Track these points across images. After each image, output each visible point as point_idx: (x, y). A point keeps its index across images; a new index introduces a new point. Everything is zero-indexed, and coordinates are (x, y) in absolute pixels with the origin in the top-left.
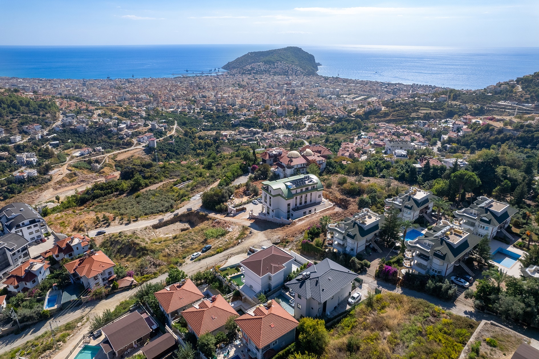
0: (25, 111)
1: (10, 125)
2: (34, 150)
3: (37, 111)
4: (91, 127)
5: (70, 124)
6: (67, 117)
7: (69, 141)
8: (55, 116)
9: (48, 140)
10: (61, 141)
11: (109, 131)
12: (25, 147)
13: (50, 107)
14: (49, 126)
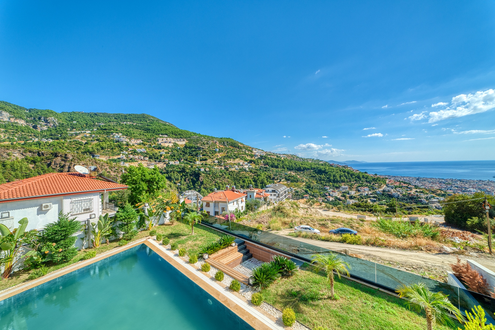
0: (364, 181)
1: (353, 186)
2: (359, 200)
3: (370, 181)
4: (404, 196)
5: (389, 191)
6: (388, 187)
7: (384, 200)
8: (380, 186)
9: (370, 197)
10: (377, 199)
11: (419, 200)
12: (355, 197)
13: (379, 181)
14: (374, 190)
